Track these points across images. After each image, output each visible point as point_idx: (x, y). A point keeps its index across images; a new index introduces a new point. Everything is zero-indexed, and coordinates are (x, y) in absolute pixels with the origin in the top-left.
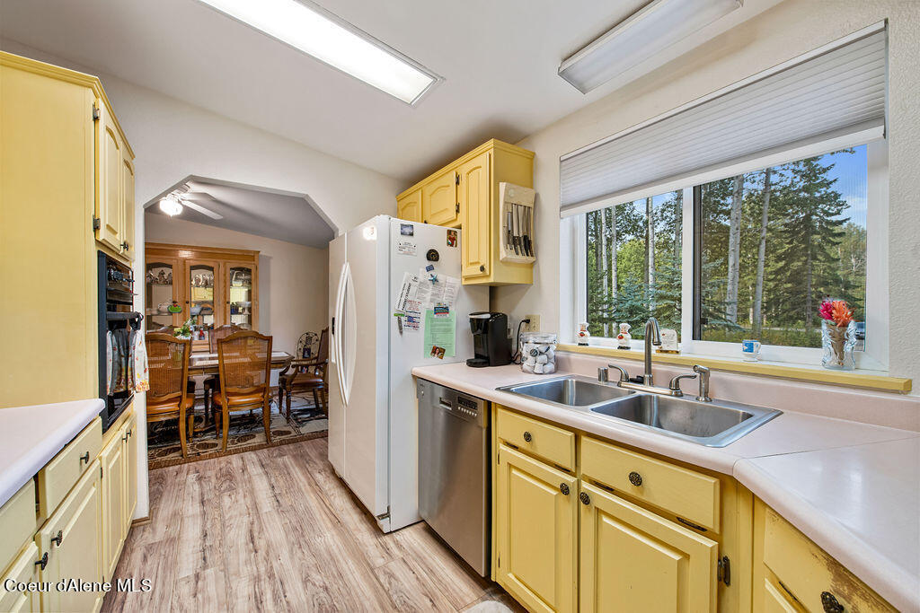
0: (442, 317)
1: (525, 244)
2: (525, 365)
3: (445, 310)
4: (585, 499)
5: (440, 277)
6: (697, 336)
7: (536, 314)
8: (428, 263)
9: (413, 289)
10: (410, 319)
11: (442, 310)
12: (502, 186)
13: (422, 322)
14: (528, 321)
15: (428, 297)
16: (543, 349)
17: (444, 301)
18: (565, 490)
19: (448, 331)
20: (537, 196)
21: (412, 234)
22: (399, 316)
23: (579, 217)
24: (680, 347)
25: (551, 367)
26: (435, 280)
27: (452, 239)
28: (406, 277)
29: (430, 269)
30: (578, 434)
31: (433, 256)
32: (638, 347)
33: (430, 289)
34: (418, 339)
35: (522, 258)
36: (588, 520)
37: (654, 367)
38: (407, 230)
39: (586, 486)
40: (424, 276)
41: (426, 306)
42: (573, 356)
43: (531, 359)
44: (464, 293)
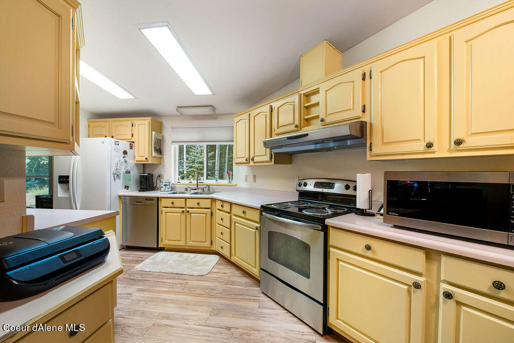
0: (128, 175)
1: (159, 151)
2: (162, 189)
3: (129, 172)
4: (188, 212)
5: (128, 160)
6: (207, 179)
7: (162, 173)
8: (123, 155)
9: (119, 165)
10: (118, 175)
11: (128, 172)
12: (154, 133)
13: (122, 176)
14: (159, 176)
15: (124, 168)
16: (168, 184)
17: (129, 169)
18: (183, 212)
19: (130, 180)
20: (163, 136)
21: (118, 145)
22: (114, 174)
23: (177, 146)
24: (204, 181)
25: (170, 189)
26: (126, 162)
27: (131, 147)
28: (116, 160)
29: (124, 157)
30: (186, 199)
31: (125, 153)
32: (195, 182)
33: (124, 165)
34: (120, 183)
35: (159, 156)
36: (188, 216)
37: (199, 186)
38: (117, 143)
39: (188, 209)
40: (122, 160)
41: (123, 171)
42: (176, 186)
43: (164, 187)
44: (135, 166)
